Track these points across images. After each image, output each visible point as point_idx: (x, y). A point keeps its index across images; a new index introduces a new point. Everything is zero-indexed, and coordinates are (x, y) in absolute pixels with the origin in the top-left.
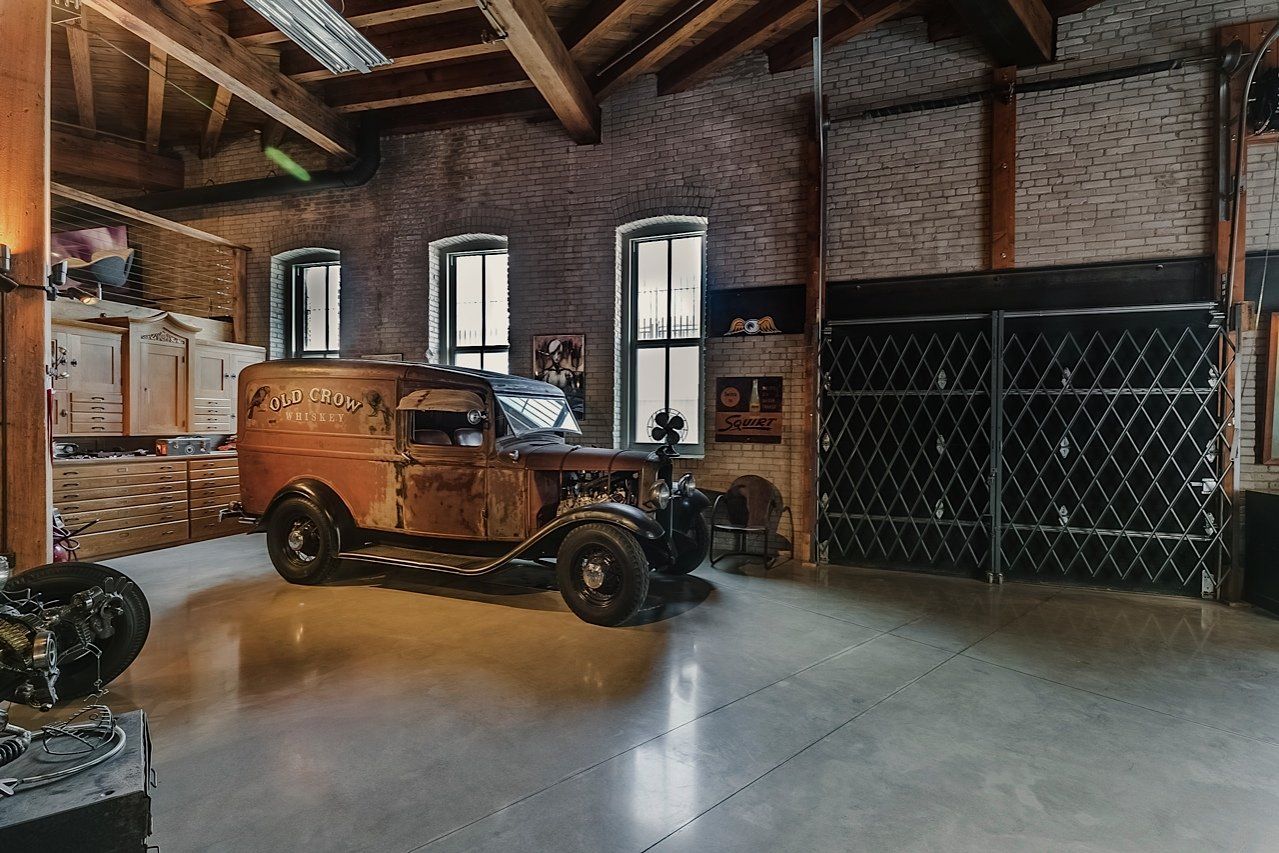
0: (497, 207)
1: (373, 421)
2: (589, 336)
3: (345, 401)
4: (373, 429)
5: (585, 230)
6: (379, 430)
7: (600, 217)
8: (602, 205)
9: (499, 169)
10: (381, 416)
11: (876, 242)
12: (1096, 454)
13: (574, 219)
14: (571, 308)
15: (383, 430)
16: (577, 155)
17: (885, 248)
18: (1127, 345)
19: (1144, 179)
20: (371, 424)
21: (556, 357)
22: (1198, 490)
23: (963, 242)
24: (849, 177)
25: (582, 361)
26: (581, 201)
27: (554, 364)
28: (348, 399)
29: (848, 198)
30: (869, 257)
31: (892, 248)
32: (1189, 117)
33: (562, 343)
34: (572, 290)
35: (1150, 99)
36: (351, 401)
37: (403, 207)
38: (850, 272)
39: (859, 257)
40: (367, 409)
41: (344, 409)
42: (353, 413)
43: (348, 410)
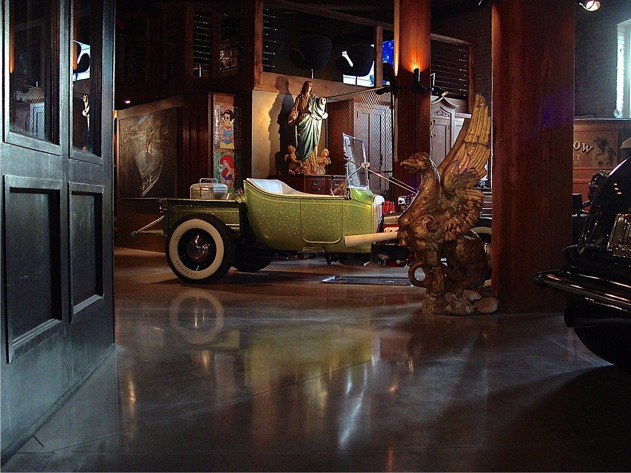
1: (601, 158)
3: (581, 146)
4: (600, 163)
6: (605, 164)
10: (606, 155)
15: (608, 163)
20: (599, 160)
28: (584, 144)
36: (585, 146)
40: (597, 150)
41: (580, 151)
42: (587, 154)
43: (583, 152)
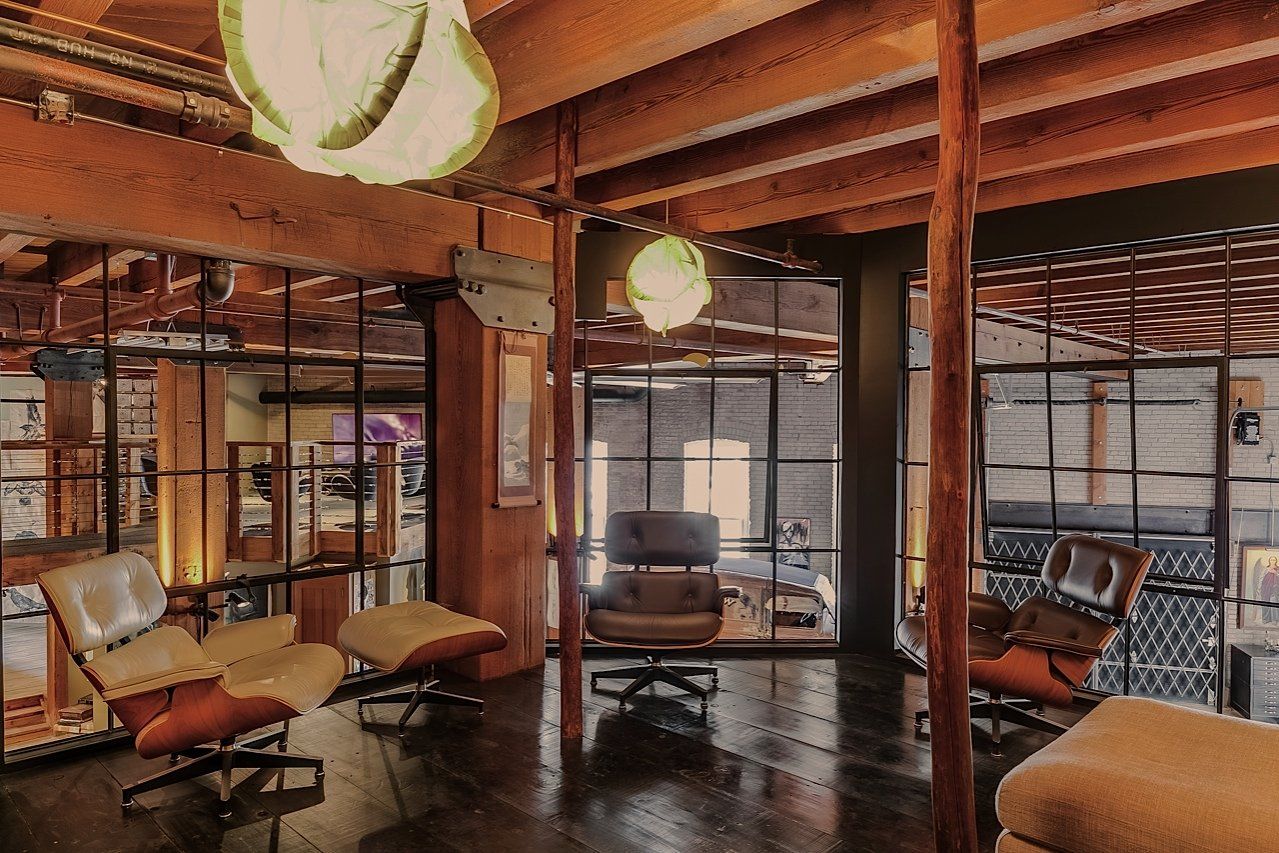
0: (741, 422)
2: (813, 520)
5: (810, 445)
7: (821, 436)
8: (823, 428)
9: (743, 394)
10: (749, 609)
11: (1021, 477)
12: (1152, 622)
13: (802, 436)
14: (800, 499)
16: (804, 390)
17: (1027, 482)
18: (1168, 559)
19: (1180, 459)
21: (788, 534)
22: (1205, 644)
23: (1075, 484)
24: (1003, 433)
25: (808, 537)
26: (807, 424)
27: (787, 539)
29: (1001, 446)
30: (1016, 486)
31: (1030, 482)
32: (1204, 427)
33: (794, 525)
34: (800, 487)
35: (1183, 413)
37: (663, 414)
38: (1003, 495)
39: (1009, 486)
